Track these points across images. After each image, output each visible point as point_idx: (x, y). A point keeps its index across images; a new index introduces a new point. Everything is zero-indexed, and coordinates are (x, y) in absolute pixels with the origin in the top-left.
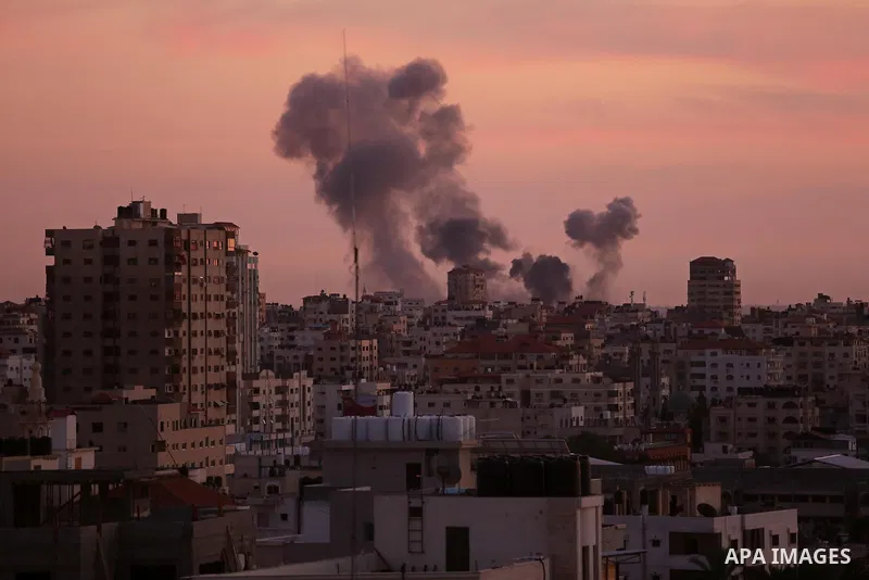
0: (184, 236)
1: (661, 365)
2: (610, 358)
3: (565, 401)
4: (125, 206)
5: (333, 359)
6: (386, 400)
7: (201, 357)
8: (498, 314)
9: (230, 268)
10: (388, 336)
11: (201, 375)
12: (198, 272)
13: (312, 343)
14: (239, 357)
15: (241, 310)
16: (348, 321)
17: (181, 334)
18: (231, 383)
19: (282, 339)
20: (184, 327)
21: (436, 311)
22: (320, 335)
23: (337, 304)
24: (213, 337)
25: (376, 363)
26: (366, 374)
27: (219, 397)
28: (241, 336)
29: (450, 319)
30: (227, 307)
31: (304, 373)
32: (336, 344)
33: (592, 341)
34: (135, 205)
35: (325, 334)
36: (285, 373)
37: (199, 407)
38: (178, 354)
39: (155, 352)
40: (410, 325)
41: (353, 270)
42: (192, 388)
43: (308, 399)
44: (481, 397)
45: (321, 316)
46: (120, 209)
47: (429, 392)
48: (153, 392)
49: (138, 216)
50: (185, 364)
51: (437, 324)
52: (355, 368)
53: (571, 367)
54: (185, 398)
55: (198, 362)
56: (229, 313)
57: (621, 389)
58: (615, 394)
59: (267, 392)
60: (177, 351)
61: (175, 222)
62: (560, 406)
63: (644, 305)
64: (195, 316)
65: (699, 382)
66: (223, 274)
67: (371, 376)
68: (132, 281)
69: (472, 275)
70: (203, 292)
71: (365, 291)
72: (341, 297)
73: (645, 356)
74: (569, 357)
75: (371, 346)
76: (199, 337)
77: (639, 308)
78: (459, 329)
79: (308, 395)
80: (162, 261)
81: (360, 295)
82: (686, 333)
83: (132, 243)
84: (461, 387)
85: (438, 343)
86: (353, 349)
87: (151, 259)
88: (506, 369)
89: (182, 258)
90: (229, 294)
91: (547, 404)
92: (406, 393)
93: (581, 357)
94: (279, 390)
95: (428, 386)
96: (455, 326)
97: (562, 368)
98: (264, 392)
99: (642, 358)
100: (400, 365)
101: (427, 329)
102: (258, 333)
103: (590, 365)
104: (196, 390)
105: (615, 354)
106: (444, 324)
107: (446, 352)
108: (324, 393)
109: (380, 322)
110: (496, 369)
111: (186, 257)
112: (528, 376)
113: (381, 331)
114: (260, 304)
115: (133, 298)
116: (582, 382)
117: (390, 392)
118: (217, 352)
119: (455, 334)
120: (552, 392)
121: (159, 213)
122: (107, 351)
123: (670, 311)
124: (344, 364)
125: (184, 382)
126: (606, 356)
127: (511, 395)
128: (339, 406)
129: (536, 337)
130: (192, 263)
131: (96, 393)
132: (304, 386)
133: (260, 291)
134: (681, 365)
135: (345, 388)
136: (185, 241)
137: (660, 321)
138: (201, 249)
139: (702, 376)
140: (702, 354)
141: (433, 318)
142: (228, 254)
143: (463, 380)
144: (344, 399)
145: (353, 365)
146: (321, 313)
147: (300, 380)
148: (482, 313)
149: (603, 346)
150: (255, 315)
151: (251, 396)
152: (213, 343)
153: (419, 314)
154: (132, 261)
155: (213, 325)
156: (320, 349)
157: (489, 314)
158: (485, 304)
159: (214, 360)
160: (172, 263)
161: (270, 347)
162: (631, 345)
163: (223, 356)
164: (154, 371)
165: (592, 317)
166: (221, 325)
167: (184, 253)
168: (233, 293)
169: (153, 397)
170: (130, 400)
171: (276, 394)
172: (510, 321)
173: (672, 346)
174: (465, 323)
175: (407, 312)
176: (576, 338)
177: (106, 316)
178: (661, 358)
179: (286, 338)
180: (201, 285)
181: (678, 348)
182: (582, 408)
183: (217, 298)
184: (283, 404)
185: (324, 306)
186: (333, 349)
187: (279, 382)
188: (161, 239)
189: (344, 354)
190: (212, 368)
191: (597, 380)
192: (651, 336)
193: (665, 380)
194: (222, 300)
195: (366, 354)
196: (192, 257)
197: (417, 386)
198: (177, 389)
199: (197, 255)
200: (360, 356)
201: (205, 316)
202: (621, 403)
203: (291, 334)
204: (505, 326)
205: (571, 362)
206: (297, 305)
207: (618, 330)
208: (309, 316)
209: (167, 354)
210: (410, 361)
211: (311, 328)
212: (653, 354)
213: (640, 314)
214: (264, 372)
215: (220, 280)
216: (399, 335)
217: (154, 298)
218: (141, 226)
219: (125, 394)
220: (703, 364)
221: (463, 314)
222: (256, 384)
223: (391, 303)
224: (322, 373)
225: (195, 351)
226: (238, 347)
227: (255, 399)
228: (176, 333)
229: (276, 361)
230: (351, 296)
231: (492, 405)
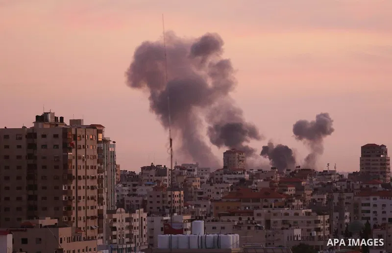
0: (73, 132)
1: (344, 205)
2: (316, 201)
3: (290, 226)
4: (40, 115)
5: (158, 202)
6: (188, 225)
7: (83, 201)
8: (252, 177)
9: (99, 150)
10: (190, 189)
11: (83, 211)
12: (82, 153)
13: (146, 193)
14: (105, 201)
15: (106, 174)
16: (167, 180)
17: (72, 188)
18: (100, 216)
19: (129, 191)
20: (73, 184)
21: (217, 175)
22: (151, 189)
23: (160, 171)
24: (89, 190)
25: (182, 204)
26: (177, 210)
27: (93, 223)
28: (106, 189)
29: (224, 180)
30: (98, 173)
31: (142, 210)
32: (160, 193)
33: (305, 192)
34: (46, 114)
35: (153, 188)
36: (131, 210)
37: (82, 229)
38: (70, 199)
39: (57, 198)
40: (202, 183)
41: (170, 151)
42: (78, 219)
43: (144, 225)
44: (242, 224)
45: (151, 178)
46: (37, 117)
47: (213, 221)
48: (56, 221)
49: (47, 120)
50: (74, 205)
51: (218, 182)
52: (171, 207)
53: (293, 207)
54: (74, 225)
55: (82, 203)
56: (99, 176)
57: (322, 219)
58: (319, 222)
59: (121, 221)
60: (69, 197)
61: (68, 124)
62: (287, 229)
63: (335, 171)
64: (80, 177)
65: (367, 215)
66: (96, 154)
67: (180, 212)
68: (44, 158)
69: (237, 154)
70: (84, 164)
71: (176, 163)
72: (163, 166)
73: (336, 200)
74: (293, 201)
75: (180, 194)
76: (82, 190)
77: (333, 173)
78: (230, 185)
79: (144, 222)
80: (61, 146)
81: (174, 165)
82: (358, 187)
83: (44, 136)
84: (231, 218)
85: (218, 193)
86: (170, 196)
87: (54, 146)
88: (257, 208)
89: (72, 144)
90: (99, 165)
91: (280, 227)
92: (200, 221)
93: (299, 201)
94: (128, 220)
95: (212, 217)
96: (228, 183)
97: (289, 207)
98: (119, 220)
99: (334, 201)
100: (196, 206)
101: (211, 185)
102: (116, 187)
103: (304, 205)
104: (81, 220)
105: (319, 199)
106: (221, 182)
107: (223, 198)
108: (153, 221)
109: (185, 181)
110: (251, 208)
111: (75, 144)
112: (269, 212)
113: (186, 186)
114: (116, 171)
115: (44, 167)
116: (300, 215)
117: (191, 221)
118: (92, 198)
119: (228, 188)
120: (283, 221)
121: (59, 119)
122: (30, 198)
123: (350, 174)
124: (165, 205)
125: (74, 215)
126: (314, 200)
127: (259, 222)
128: (162, 229)
129: (274, 189)
130: (78, 148)
131: (24, 221)
132: (142, 217)
133: (117, 163)
134: (356, 205)
135: (165, 218)
136: (74, 135)
137: (344, 180)
138: (83, 140)
139: (369, 212)
140: (368, 199)
141: (215, 179)
142: (98, 142)
143: (232, 214)
144: (165, 225)
145: (169, 206)
146: (152, 176)
147: (140, 214)
148: (242, 176)
149: (312, 195)
150: (114, 177)
151: (111, 223)
152: (90, 193)
153: (207, 176)
154: (44, 146)
155: (90, 183)
156: (151, 196)
157: (247, 176)
158: (244, 170)
159: (91, 203)
160: (67, 147)
161: (123, 195)
162: (327, 194)
163: (95, 200)
164: (57, 209)
165: (306, 178)
166: (95, 183)
167: (74, 142)
168: (101, 165)
169: (56, 224)
170: (43, 225)
171: (126, 221)
172: (259, 181)
173: (351, 195)
174: (233, 181)
175: (200, 175)
176: (297, 190)
177: (30, 177)
178: (345, 201)
179: (131, 190)
180: (83, 160)
181: (354, 196)
182: (300, 229)
183: (92, 167)
184: (130, 228)
185: (153, 172)
186: (158, 196)
187: (127, 215)
188: (60, 133)
189: (164, 199)
190: (90, 207)
191: (308, 214)
192: (339, 189)
193: (347, 214)
194: (95, 168)
195: (177, 199)
196: (78, 144)
197: (206, 217)
198: (70, 219)
199: (81, 143)
200: (174, 200)
201: (86, 178)
202: (322, 227)
203: (134, 188)
204: (256, 184)
205: (293, 204)
206: (138, 171)
207: (320, 186)
208: (146, 177)
209: (64, 199)
210: (202, 203)
211: (146, 185)
212: (340, 199)
213: (333, 176)
214: (119, 210)
215: (94, 157)
216: (195, 189)
217: (57, 167)
218: (48, 126)
219: (40, 222)
220: (369, 205)
221: (233, 176)
222: (114, 216)
223: (191, 170)
224: (152, 210)
225: (80, 198)
226: (104, 195)
227: (114, 225)
228: (69, 188)
229: (125, 203)
230: (169, 167)
231: (249, 228)
